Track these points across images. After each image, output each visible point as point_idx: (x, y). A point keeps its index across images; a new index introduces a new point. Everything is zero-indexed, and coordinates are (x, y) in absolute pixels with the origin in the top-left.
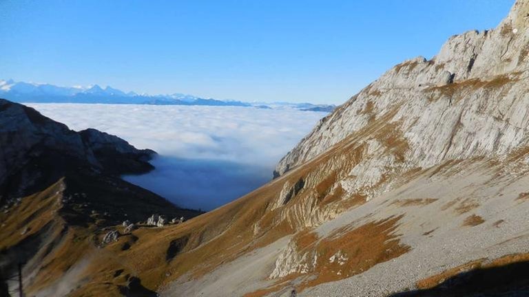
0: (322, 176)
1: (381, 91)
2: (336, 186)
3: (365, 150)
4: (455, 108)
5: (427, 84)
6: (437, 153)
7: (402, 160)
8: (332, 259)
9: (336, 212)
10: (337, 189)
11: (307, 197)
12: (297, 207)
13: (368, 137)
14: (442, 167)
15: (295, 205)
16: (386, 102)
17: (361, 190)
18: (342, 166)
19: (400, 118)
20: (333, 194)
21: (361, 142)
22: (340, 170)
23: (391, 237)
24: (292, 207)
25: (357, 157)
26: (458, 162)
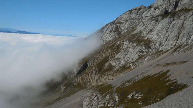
0: (98, 60)
1: (122, 22)
2: (107, 64)
3: (122, 46)
4: (178, 21)
5: (151, 16)
6: (171, 43)
7: (149, 47)
8: (130, 97)
9: (113, 76)
10: (108, 65)
11: (91, 70)
12: (86, 76)
13: (122, 41)
14: (176, 49)
15: (84, 75)
16: (126, 26)
17: (126, 64)
18: (110, 54)
19: (139, 31)
20: (106, 68)
21: (118, 43)
22: (108, 56)
23: (169, 81)
24: (82, 76)
25: (117, 50)
26: (185, 46)
